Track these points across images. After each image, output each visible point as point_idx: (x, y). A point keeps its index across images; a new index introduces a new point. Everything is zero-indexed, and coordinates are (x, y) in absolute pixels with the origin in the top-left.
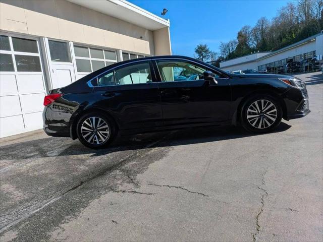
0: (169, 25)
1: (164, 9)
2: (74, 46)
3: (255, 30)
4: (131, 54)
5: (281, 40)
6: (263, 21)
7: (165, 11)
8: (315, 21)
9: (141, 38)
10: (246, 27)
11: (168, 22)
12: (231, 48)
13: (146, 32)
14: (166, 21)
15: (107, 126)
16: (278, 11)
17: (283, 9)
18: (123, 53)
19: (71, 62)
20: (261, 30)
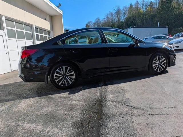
0: (62, 14)
1: (59, 4)
2: (6, 19)
3: (94, 24)
4: (39, 29)
6: (98, 20)
7: (60, 5)
8: (122, 22)
9: (45, 19)
10: (90, 22)
11: (62, 11)
13: (48, 16)
14: (61, 11)
15: (73, 73)
16: (105, 15)
17: (108, 14)
18: (36, 28)
19: (4, 30)
20: (97, 24)
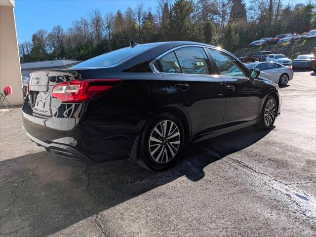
0: (14, 5)
3: (51, 36)
5: (79, 51)
8: (106, 40)
10: (43, 31)
12: (25, 50)
16: (73, 23)
17: (78, 23)
20: (57, 37)
